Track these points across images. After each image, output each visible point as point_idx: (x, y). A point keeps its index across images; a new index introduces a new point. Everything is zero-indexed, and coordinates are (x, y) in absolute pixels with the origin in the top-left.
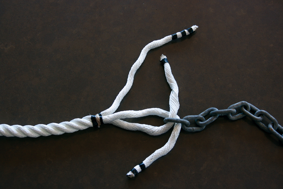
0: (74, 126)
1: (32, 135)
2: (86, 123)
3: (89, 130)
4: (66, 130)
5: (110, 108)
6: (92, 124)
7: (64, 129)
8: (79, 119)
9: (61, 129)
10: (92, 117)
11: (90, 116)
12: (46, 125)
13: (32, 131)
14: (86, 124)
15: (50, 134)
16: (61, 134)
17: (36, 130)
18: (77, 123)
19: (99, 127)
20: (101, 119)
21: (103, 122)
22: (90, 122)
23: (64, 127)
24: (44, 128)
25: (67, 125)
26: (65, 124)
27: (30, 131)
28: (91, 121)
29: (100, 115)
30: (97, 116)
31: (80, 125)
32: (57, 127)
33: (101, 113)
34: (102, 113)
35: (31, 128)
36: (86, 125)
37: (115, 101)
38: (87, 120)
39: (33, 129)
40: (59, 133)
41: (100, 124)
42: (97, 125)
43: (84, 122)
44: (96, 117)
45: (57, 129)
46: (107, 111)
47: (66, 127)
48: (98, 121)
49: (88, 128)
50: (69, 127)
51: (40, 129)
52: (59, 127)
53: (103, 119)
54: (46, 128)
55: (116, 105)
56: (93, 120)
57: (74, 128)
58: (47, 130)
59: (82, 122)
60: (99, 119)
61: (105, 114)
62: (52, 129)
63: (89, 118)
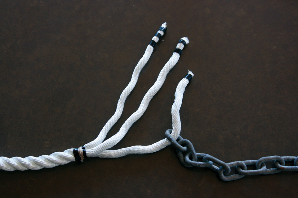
0: (54, 161)
1: (6, 169)
2: (67, 157)
3: (71, 164)
4: (45, 165)
5: (95, 140)
6: (74, 158)
7: (43, 164)
8: (59, 153)
9: (39, 164)
10: (74, 150)
11: (72, 149)
12: (24, 158)
13: (7, 164)
16: (40, 169)
17: (11, 164)
18: (58, 157)
19: (82, 161)
20: (84, 152)
21: (87, 156)
22: (72, 156)
23: (43, 161)
25: (47, 159)
26: (44, 158)
27: (5, 163)
28: (73, 154)
29: (84, 148)
30: (80, 149)
31: (61, 159)
32: (36, 161)
34: (85, 146)
35: (6, 161)
36: (67, 159)
37: (101, 132)
38: (68, 154)
39: (8, 162)
40: (37, 168)
41: (84, 158)
42: (80, 159)
43: (65, 156)
44: (79, 151)
45: (35, 163)
46: (91, 144)
47: (45, 162)
48: (80, 155)
49: (70, 163)
50: (48, 161)
51: (16, 162)
52: (37, 162)
53: (86, 152)
54: (23, 161)
55: (101, 136)
56: (76, 153)
57: (54, 163)
59: (63, 155)
60: (82, 153)
61: (89, 147)
62: (30, 163)
63: (71, 152)
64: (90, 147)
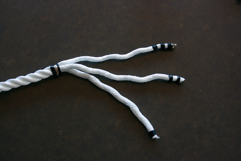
6: (52, 73)
7: (29, 79)
8: (41, 70)
9: (27, 79)
11: (50, 67)
12: (15, 78)
14: (47, 73)
15: (19, 86)
16: (28, 84)
17: (7, 84)
18: (40, 73)
19: (58, 75)
20: (59, 68)
22: (50, 71)
24: (13, 81)
29: (58, 65)
30: (56, 66)
33: (58, 64)
35: (3, 84)
38: (47, 71)
41: (59, 73)
42: (56, 73)
43: (45, 72)
44: (54, 67)
45: (24, 80)
46: (63, 62)
47: (31, 77)
48: (56, 70)
49: (49, 77)
50: (33, 77)
51: (10, 83)
54: (15, 80)
56: (52, 69)
57: (38, 78)
58: (15, 82)
59: (43, 72)
60: (57, 68)
63: (49, 69)
64: (62, 64)
